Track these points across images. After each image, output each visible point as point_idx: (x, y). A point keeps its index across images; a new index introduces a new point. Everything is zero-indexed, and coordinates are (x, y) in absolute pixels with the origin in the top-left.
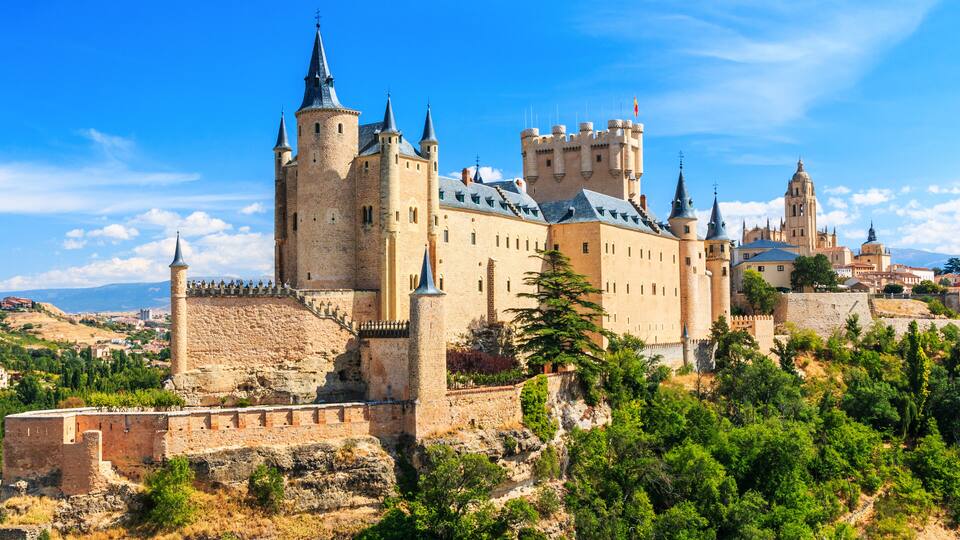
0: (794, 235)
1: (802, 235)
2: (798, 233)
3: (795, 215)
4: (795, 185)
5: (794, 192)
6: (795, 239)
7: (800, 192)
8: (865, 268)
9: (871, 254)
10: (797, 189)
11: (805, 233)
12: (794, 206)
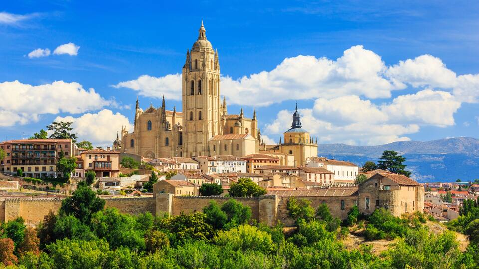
0: (191, 119)
1: (200, 119)
2: (196, 116)
3: (192, 94)
4: (194, 56)
5: (193, 64)
6: (193, 122)
7: (200, 65)
8: (266, 161)
9: (294, 144)
10: (196, 61)
11: (203, 116)
12: (192, 82)
